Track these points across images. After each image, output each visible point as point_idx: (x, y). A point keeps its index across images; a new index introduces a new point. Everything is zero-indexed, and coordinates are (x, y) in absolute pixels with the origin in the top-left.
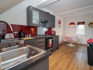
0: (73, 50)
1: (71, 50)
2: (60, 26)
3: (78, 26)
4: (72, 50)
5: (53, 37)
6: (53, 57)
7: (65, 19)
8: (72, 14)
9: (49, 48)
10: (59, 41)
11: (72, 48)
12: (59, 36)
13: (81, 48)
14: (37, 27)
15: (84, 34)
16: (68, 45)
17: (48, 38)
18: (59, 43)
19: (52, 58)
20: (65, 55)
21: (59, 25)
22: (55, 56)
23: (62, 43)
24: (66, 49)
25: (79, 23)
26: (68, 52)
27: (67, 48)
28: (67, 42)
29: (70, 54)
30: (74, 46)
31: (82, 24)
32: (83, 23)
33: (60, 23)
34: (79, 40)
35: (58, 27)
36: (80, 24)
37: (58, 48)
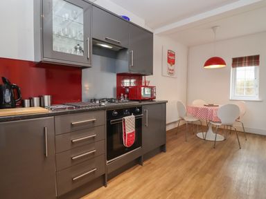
0: (219, 155)
1: (211, 155)
2: (171, 72)
3: (236, 71)
4: (215, 154)
5: (140, 108)
6: (140, 186)
7: (189, 48)
8: (214, 28)
9: (124, 150)
10: (167, 123)
11: (215, 145)
12: (165, 103)
13: (248, 149)
14: (80, 68)
15: (257, 98)
16: (200, 135)
17: (117, 111)
18: (169, 128)
19: (135, 190)
20: (189, 180)
21: (171, 68)
22: (145, 182)
23: (178, 128)
24: (191, 152)
25: (238, 62)
26: (198, 162)
27: (197, 148)
28: (196, 126)
29: (209, 176)
30: (220, 138)
31: (250, 64)
32: (254, 60)
33: (171, 61)
34: (239, 118)
35: (166, 73)
36: (241, 65)
37: (162, 149)
